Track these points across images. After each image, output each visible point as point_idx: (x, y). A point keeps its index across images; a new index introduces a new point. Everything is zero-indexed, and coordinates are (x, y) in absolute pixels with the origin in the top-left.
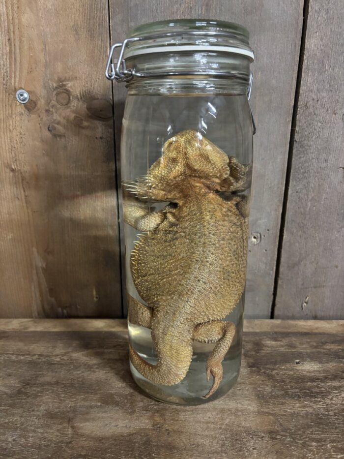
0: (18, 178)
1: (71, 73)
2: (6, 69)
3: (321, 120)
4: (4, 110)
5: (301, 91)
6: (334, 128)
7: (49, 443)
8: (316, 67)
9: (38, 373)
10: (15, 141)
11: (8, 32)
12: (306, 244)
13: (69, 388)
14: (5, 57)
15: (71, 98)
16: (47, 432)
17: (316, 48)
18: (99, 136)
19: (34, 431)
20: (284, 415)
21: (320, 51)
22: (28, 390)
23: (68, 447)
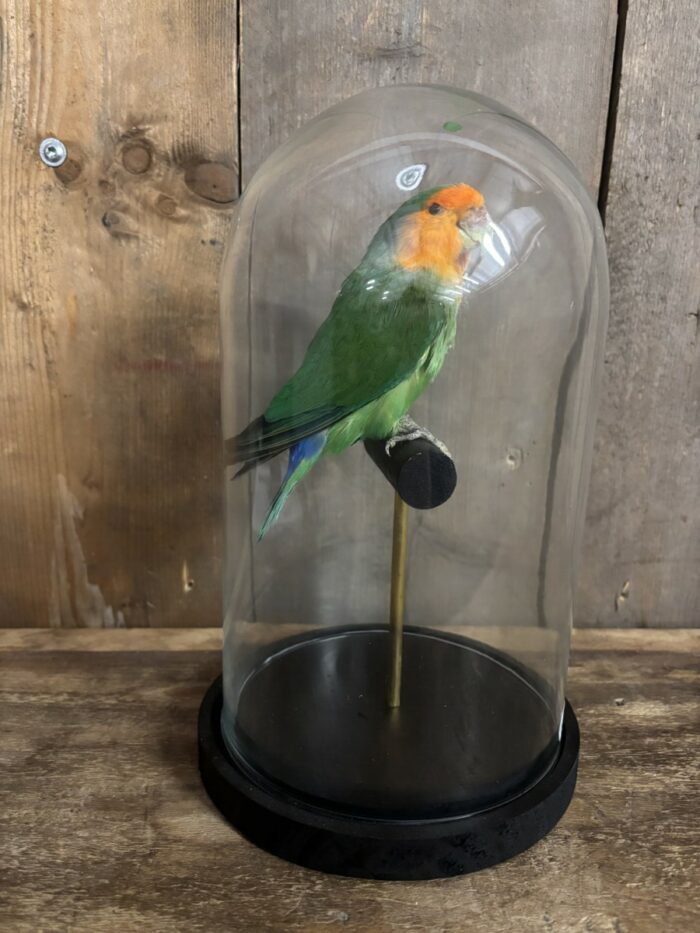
0: (35, 323)
1: (155, 107)
2: (21, 96)
3: (653, 217)
4: (13, 179)
5: (615, 159)
6: (678, 233)
7: (104, 858)
8: (643, 111)
9: (70, 726)
10: (32, 245)
11: (32, 20)
12: (624, 470)
13: (141, 753)
14: (21, 71)
15: (154, 159)
16: (97, 837)
17: (643, 76)
18: (208, 237)
19: (68, 835)
20: (607, 797)
21: (650, 82)
22: (51, 757)
23: (148, 865)
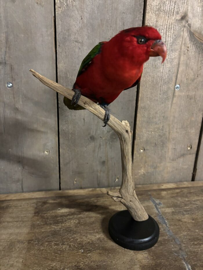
8: (64, 76)
17: (63, 68)
